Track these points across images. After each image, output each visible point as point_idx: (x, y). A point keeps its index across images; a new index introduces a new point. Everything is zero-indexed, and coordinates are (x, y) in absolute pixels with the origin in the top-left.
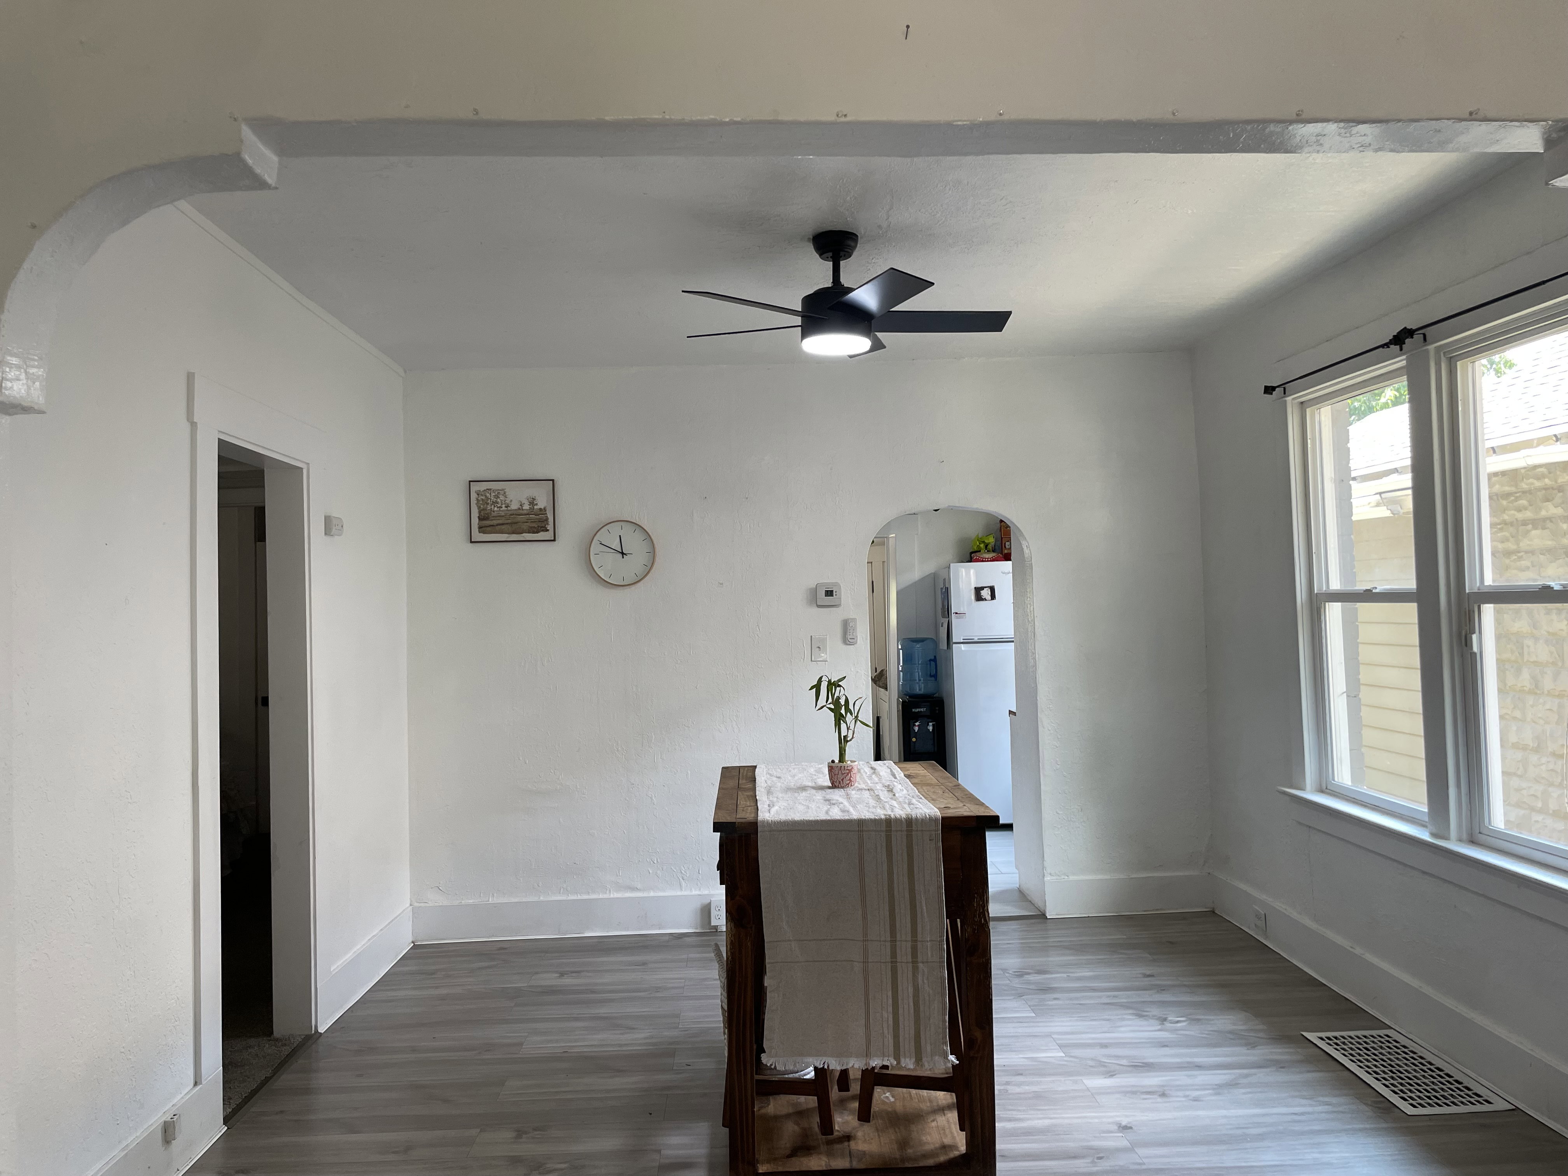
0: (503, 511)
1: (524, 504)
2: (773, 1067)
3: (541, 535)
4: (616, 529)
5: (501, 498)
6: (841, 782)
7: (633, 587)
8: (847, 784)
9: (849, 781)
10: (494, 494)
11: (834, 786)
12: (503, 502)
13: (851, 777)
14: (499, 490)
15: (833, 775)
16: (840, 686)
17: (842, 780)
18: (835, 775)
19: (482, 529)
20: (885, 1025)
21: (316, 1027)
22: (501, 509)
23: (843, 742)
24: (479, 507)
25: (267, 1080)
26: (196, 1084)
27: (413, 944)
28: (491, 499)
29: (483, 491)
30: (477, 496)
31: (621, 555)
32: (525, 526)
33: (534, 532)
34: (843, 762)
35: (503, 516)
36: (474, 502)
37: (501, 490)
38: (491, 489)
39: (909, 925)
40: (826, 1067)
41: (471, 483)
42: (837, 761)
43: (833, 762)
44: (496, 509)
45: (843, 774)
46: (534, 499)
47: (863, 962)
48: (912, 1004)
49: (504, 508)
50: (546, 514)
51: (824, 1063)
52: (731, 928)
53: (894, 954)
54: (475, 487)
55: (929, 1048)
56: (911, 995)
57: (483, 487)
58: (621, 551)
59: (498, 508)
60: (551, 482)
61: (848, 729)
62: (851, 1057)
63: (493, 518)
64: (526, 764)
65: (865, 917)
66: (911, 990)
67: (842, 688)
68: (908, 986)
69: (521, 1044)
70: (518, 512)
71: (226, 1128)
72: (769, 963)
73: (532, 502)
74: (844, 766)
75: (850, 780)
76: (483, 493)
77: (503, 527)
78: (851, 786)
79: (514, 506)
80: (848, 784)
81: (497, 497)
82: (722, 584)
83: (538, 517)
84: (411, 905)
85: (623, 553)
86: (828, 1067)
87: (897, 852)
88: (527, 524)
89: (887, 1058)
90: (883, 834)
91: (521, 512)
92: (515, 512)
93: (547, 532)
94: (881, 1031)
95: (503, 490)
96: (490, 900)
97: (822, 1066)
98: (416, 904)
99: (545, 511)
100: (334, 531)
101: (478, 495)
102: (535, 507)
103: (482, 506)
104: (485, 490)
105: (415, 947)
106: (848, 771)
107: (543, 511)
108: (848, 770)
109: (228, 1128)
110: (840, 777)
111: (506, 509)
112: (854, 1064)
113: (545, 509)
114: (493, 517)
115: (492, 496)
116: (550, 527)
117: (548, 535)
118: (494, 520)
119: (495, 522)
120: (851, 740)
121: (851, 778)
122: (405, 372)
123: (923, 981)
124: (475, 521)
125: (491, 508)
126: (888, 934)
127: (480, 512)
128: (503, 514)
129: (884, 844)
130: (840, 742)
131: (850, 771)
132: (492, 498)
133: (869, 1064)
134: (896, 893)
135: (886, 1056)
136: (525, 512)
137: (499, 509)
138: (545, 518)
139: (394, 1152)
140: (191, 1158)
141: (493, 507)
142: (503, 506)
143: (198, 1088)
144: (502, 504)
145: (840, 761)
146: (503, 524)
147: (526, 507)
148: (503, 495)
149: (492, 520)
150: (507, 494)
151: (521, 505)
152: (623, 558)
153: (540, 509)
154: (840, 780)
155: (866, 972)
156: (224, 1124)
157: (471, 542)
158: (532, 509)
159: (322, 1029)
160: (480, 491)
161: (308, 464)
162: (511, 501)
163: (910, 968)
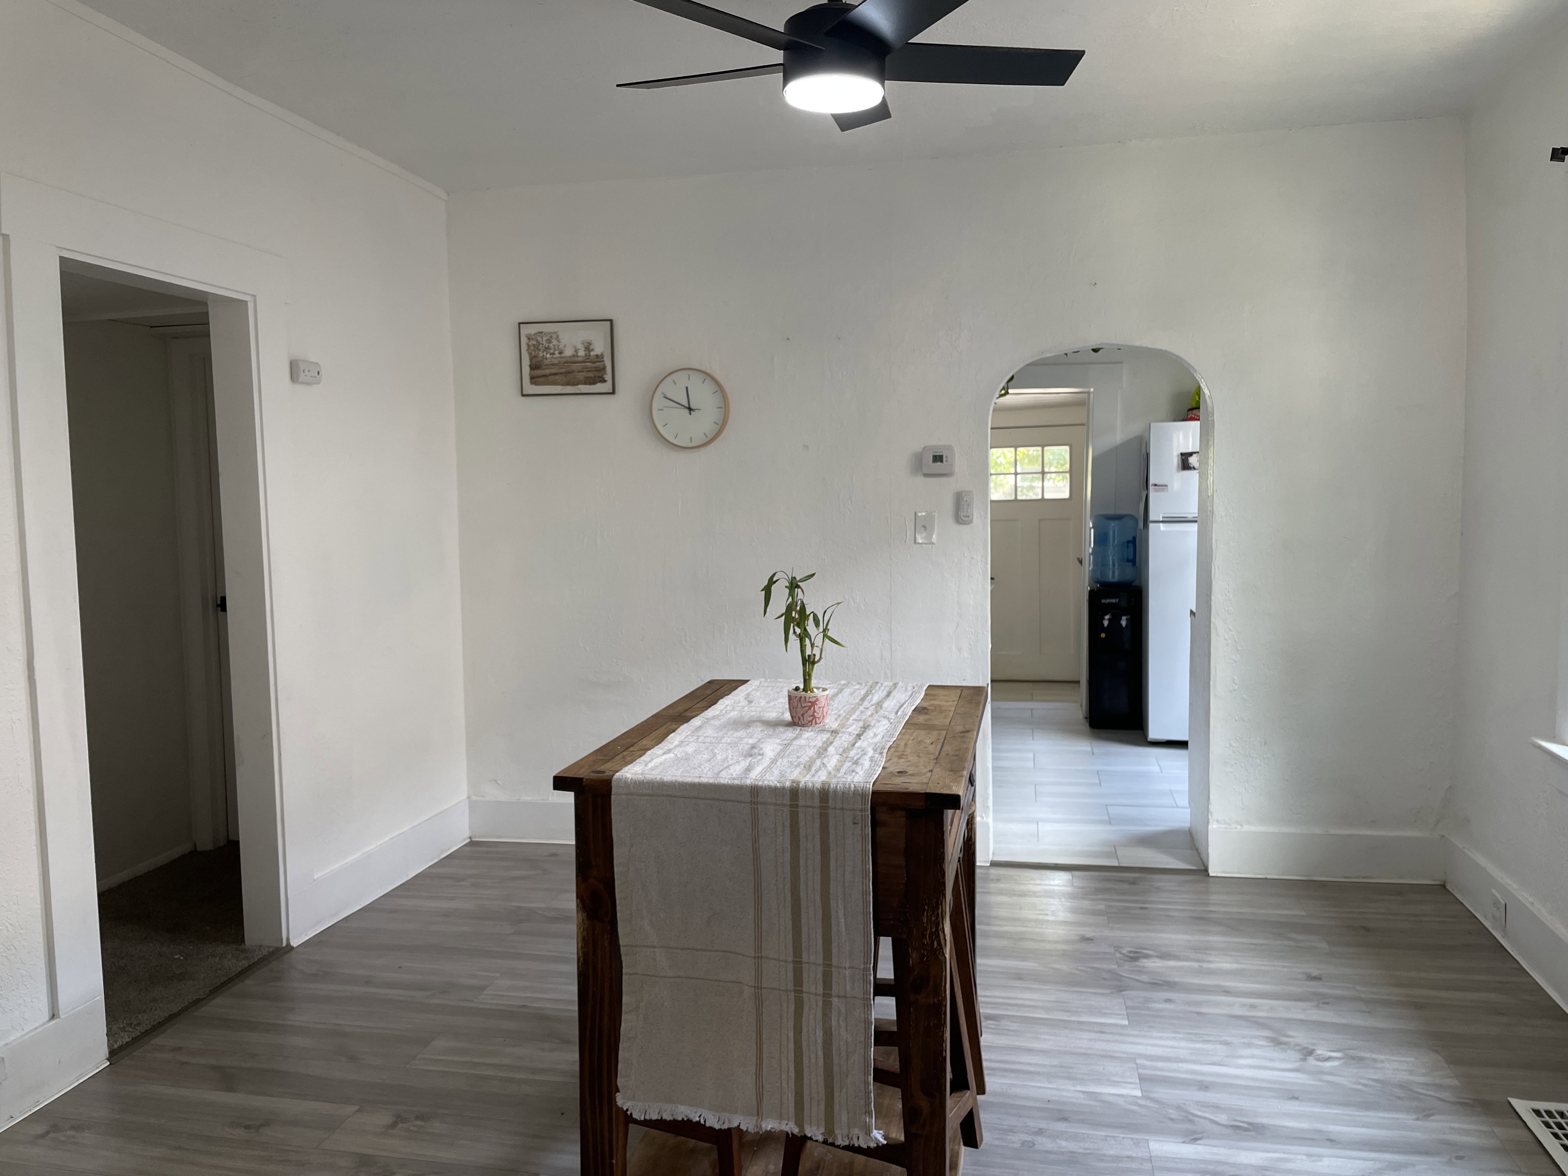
0: (556, 358)
1: (579, 349)
2: (629, 1113)
3: (599, 387)
4: (682, 379)
5: (554, 343)
6: (801, 717)
7: (703, 450)
8: (809, 722)
9: (812, 718)
10: (546, 338)
11: (794, 723)
12: (557, 349)
13: (815, 712)
14: (551, 333)
15: (792, 708)
16: (798, 587)
17: (803, 715)
18: (794, 708)
19: (534, 380)
20: (784, 1076)
21: (288, 939)
22: (554, 356)
23: (809, 662)
24: (530, 354)
25: (198, 1001)
26: (53, 1017)
27: (469, 840)
28: (543, 344)
29: (534, 335)
30: (527, 341)
31: (687, 411)
32: (580, 376)
33: (590, 384)
34: (806, 692)
35: (556, 365)
36: (524, 347)
37: (553, 333)
38: (542, 332)
39: (820, 942)
40: (702, 1122)
41: (521, 325)
42: (802, 687)
43: (797, 689)
44: (548, 356)
45: (803, 707)
46: (590, 344)
47: (755, 987)
48: (820, 1053)
49: (557, 355)
50: (603, 361)
51: (700, 1117)
52: (583, 920)
53: (798, 981)
54: (526, 330)
55: (844, 1118)
56: (820, 1041)
57: (532, 330)
58: (687, 405)
59: (551, 354)
60: (609, 322)
61: (812, 645)
62: (736, 1113)
63: (545, 367)
64: (586, 651)
65: (758, 925)
66: (820, 1034)
67: (799, 590)
68: (816, 1027)
69: (483, 988)
70: (573, 360)
71: (109, 1063)
72: (626, 974)
73: (588, 348)
74: (805, 697)
75: (813, 715)
76: (533, 337)
77: (557, 377)
78: (816, 723)
79: (568, 353)
80: (811, 721)
81: (549, 341)
82: (807, 447)
83: (594, 365)
84: (468, 798)
85: (690, 409)
86: (705, 1122)
87: (807, 837)
88: (583, 373)
89: (786, 1122)
90: (787, 810)
91: (576, 359)
92: (569, 360)
93: (604, 384)
94: (779, 1084)
95: (555, 333)
97: (698, 1119)
98: (474, 798)
99: (603, 358)
100: (302, 377)
101: (529, 339)
102: (592, 353)
103: (533, 353)
104: (536, 334)
105: (472, 843)
106: (810, 704)
107: (600, 358)
108: (810, 702)
109: (110, 1064)
110: (800, 711)
111: (559, 356)
112: (740, 1123)
113: (602, 356)
114: (546, 365)
115: (544, 340)
116: (608, 377)
117: (606, 387)
118: (547, 369)
119: (547, 372)
120: (818, 661)
121: (815, 714)
122: (448, 194)
123: (838, 1022)
124: (526, 370)
125: (543, 355)
126: (790, 951)
127: (531, 360)
128: (556, 362)
129: (788, 824)
130: (804, 665)
131: (813, 704)
132: (545, 343)
133: (761, 1125)
134: (803, 895)
135: (784, 1119)
136: (580, 359)
137: (551, 356)
138: (602, 366)
139: (247, 1127)
140: (37, 1102)
141: (545, 353)
142: (557, 352)
143: (53, 1023)
144: (555, 351)
145: (804, 690)
146: (556, 374)
147: (582, 353)
148: (556, 339)
149: (545, 369)
150: (560, 337)
151: (576, 351)
152: (690, 414)
153: (597, 356)
154: (800, 715)
155: (758, 1001)
156: (106, 1059)
157: (523, 395)
158: (588, 356)
159: (295, 943)
160: (530, 334)
161: (254, 296)
162: (565, 346)
163: (820, 1003)
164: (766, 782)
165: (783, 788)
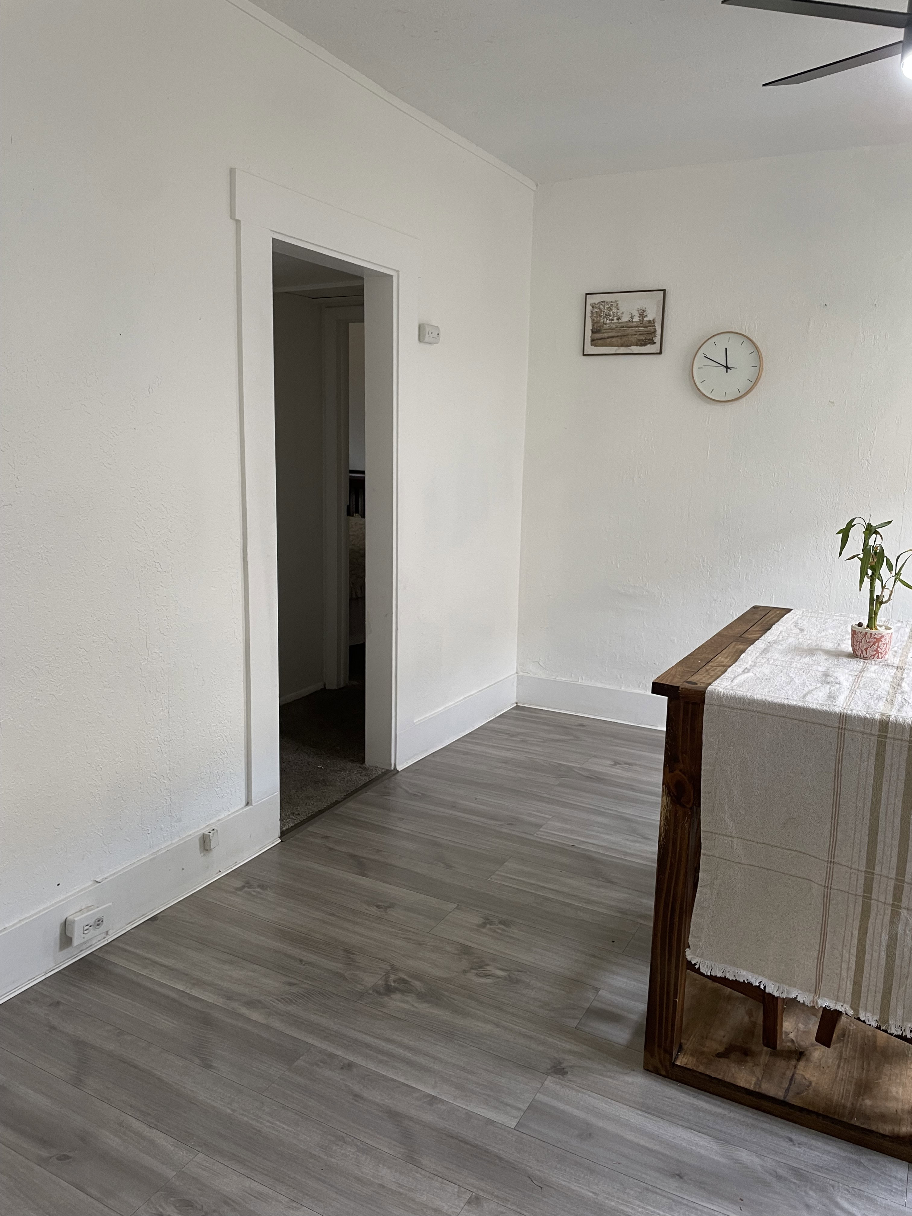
0: (613, 324)
1: (634, 316)
2: (697, 967)
3: (649, 348)
4: (722, 342)
5: (613, 311)
6: (864, 651)
7: (735, 404)
8: (872, 656)
9: (875, 653)
10: (607, 306)
11: (854, 655)
12: (615, 315)
13: (878, 647)
14: (612, 302)
15: (855, 641)
16: (877, 533)
17: (866, 649)
18: (857, 642)
19: (594, 342)
20: (844, 965)
21: (395, 764)
22: (613, 322)
23: (876, 602)
24: (593, 320)
25: (336, 802)
26: (249, 804)
27: (516, 705)
28: (604, 312)
29: (598, 304)
30: (592, 309)
31: (725, 369)
32: (634, 339)
33: (641, 345)
34: (871, 628)
35: (613, 329)
36: (588, 314)
37: (613, 302)
38: (605, 301)
39: (895, 860)
40: (762, 987)
41: (587, 295)
42: (865, 623)
43: (860, 625)
44: (608, 321)
45: (867, 642)
46: (644, 311)
47: (825, 886)
48: (883, 954)
49: (615, 321)
50: (654, 326)
51: (760, 983)
53: (868, 889)
54: (591, 300)
55: (900, 1012)
56: (884, 943)
57: (597, 299)
58: (725, 365)
59: (610, 320)
60: (662, 292)
61: (883, 587)
62: (795, 987)
63: (604, 331)
64: (617, 567)
65: (834, 834)
66: (885, 938)
67: (878, 536)
68: (882, 931)
69: (539, 826)
70: (628, 325)
71: (280, 841)
72: (704, 854)
73: (642, 314)
74: (871, 634)
75: (877, 650)
76: (597, 306)
77: (613, 340)
78: (878, 657)
79: (625, 319)
80: (874, 655)
81: (610, 309)
82: (833, 403)
83: (646, 329)
84: (517, 673)
85: (727, 367)
86: (765, 987)
87: (892, 765)
88: (636, 336)
89: (842, 1004)
90: (874, 739)
91: (631, 324)
92: (625, 325)
93: (652, 345)
94: (838, 972)
95: (616, 302)
96: (579, 681)
97: (758, 984)
98: (521, 673)
99: (654, 323)
100: (427, 339)
101: (593, 307)
102: (645, 319)
103: (595, 319)
104: (599, 302)
105: (517, 707)
106: (875, 640)
107: (651, 323)
108: (875, 638)
109: (282, 841)
110: (864, 646)
111: (617, 321)
112: (797, 996)
113: (654, 321)
114: (605, 330)
115: (605, 308)
116: (657, 339)
117: (655, 348)
118: (606, 332)
119: (606, 335)
120: (886, 602)
121: (879, 649)
122: (537, 185)
123: (905, 931)
124: (589, 333)
125: (604, 321)
126: (864, 862)
127: (593, 325)
128: (614, 327)
129: (874, 751)
130: (871, 603)
131: (878, 640)
132: (605, 311)
133: (817, 1002)
134: (882, 816)
135: (841, 1001)
136: (635, 324)
137: (611, 321)
138: (653, 331)
139: (378, 907)
141: (605, 319)
142: (615, 318)
143: (248, 808)
144: (614, 317)
145: (868, 626)
146: (613, 337)
147: (636, 319)
148: (615, 307)
149: (604, 333)
150: (619, 305)
151: (631, 318)
152: (727, 372)
153: (649, 321)
154: (863, 649)
155: (827, 900)
156: (279, 837)
157: (584, 355)
158: (641, 321)
159: (399, 768)
160: (595, 303)
161: (398, 271)
162: (623, 313)
163: (889, 912)
164: (854, 712)
165: (873, 720)
